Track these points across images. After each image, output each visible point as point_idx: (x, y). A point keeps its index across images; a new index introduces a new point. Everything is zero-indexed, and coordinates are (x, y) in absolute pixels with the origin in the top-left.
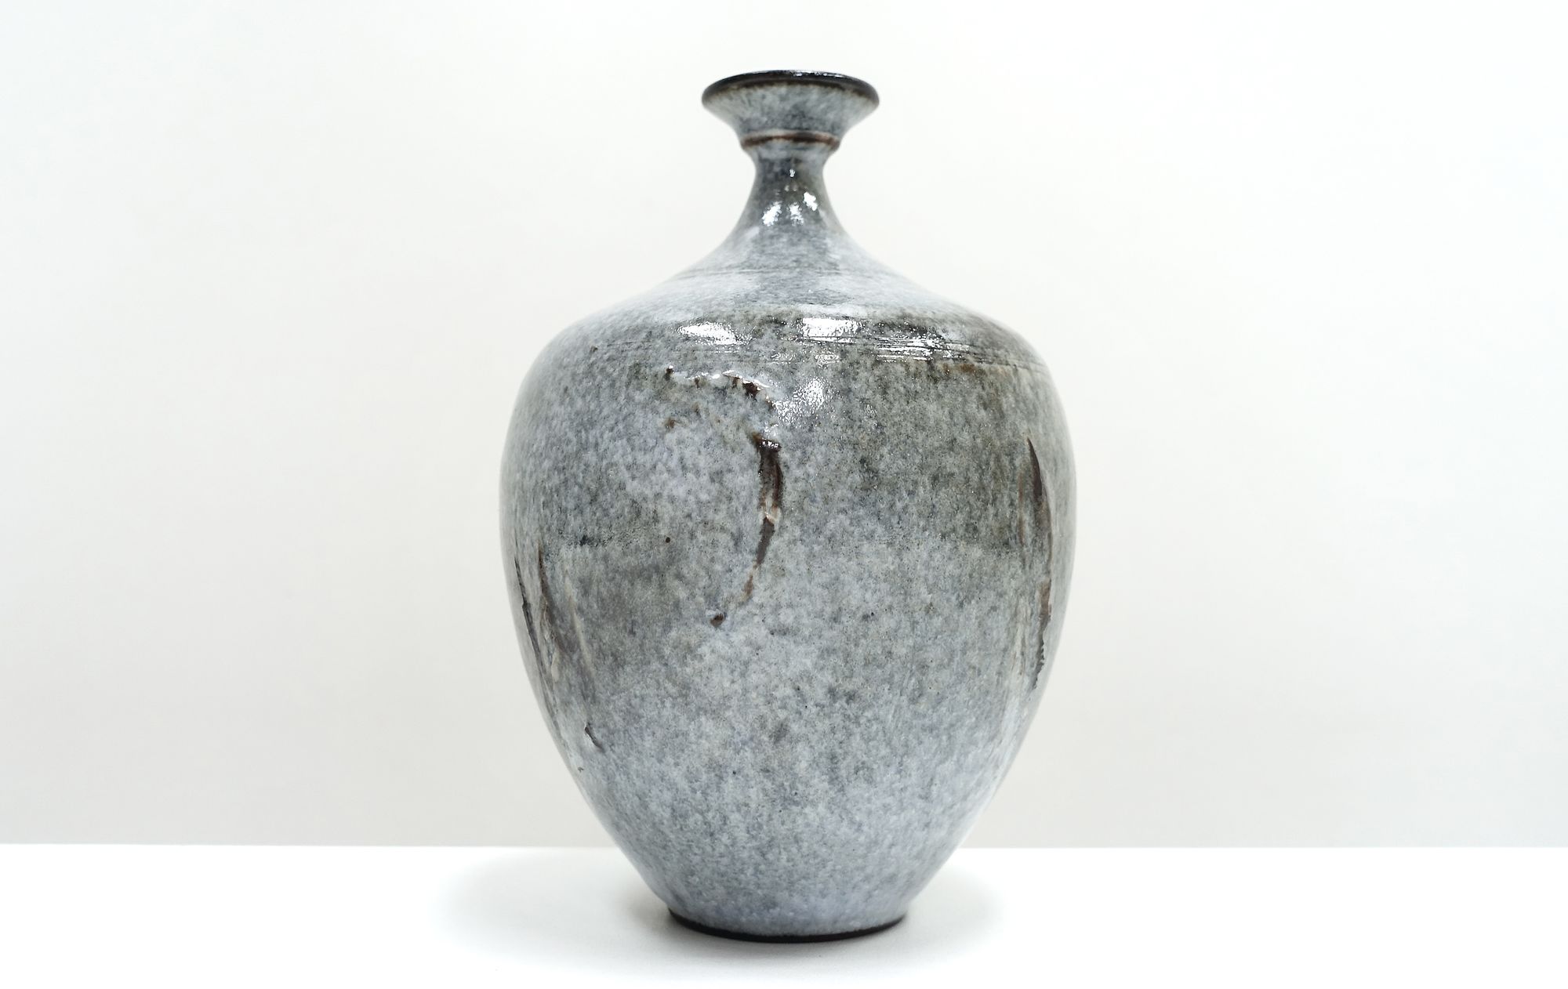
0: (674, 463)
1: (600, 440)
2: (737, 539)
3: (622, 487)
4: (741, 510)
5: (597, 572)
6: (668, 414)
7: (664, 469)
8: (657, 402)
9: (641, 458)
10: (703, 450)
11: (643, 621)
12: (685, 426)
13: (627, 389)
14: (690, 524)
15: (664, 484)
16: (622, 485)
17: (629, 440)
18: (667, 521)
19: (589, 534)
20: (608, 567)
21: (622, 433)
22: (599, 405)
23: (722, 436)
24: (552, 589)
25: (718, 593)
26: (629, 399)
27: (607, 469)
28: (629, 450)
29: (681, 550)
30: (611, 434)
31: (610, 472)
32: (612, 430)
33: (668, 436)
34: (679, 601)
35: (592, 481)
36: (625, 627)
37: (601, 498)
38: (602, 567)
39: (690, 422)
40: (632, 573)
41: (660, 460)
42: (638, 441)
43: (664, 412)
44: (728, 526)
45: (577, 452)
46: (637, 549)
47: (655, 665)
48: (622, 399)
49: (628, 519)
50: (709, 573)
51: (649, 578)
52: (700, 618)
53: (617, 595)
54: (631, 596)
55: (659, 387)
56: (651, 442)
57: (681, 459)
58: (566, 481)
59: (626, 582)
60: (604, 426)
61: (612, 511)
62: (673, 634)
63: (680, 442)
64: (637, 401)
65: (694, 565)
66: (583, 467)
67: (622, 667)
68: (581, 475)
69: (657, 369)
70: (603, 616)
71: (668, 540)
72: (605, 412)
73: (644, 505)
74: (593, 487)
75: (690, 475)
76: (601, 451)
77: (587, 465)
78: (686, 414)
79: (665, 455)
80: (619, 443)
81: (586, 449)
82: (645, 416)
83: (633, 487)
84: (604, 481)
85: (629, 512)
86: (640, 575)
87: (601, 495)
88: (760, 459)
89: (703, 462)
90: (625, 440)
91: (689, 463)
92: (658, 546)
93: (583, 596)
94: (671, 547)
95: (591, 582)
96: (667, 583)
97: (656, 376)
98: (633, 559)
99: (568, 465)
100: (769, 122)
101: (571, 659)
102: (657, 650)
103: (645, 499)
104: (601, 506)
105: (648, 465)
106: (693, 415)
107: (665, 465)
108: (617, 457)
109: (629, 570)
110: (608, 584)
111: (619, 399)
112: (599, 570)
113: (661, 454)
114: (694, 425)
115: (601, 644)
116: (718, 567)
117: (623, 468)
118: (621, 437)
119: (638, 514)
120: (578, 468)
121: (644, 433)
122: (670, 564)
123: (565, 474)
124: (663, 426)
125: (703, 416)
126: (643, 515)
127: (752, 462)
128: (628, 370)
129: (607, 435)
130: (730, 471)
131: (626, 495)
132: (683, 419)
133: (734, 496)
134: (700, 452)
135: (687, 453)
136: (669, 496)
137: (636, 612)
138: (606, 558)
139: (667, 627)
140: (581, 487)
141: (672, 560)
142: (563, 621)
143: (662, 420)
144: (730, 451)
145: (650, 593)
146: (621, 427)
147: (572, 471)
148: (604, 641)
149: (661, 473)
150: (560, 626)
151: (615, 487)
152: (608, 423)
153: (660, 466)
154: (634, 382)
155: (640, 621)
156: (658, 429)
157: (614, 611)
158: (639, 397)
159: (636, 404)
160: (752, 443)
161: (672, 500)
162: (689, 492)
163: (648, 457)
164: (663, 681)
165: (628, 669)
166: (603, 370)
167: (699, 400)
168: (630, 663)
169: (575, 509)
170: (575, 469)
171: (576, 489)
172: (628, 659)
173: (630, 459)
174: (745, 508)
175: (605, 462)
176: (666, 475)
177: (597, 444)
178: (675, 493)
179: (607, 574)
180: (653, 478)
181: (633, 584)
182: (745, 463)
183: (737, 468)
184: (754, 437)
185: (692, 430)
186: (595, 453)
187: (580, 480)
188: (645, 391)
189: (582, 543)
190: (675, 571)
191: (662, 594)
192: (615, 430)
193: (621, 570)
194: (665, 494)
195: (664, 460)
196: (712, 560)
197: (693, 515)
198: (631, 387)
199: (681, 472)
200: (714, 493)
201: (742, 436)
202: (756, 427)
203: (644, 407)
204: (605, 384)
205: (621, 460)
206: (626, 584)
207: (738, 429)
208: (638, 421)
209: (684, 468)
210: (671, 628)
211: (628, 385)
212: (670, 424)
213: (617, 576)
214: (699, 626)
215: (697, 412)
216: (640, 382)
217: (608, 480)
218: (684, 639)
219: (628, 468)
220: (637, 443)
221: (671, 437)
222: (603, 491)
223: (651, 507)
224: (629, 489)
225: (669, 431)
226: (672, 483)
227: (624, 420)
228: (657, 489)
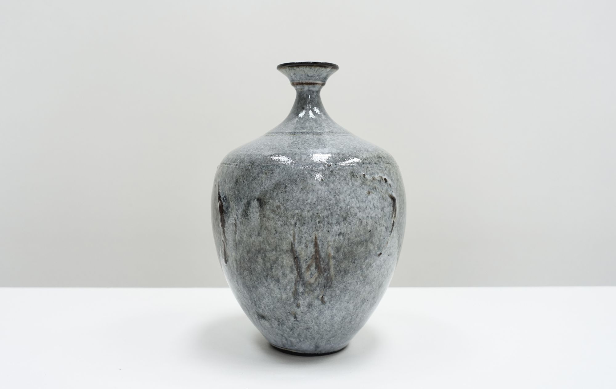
0: (372, 206)
1: (345, 199)
2: (386, 228)
3: (356, 215)
4: (387, 219)
5: (345, 244)
6: (368, 190)
7: (369, 208)
8: (363, 186)
9: (362, 205)
10: (379, 201)
11: (359, 258)
12: (373, 193)
13: (352, 181)
14: (376, 225)
15: (369, 213)
16: (356, 214)
17: (357, 198)
18: (370, 225)
19: (342, 231)
20: (349, 242)
21: (354, 197)
22: (342, 186)
23: (382, 196)
24: (321, 252)
25: (381, 246)
26: (353, 184)
27: (350, 209)
28: (357, 202)
29: (373, 234)
30: (349, 197)
31: (351, 210)
32: (349, 195)
33: (369, 197)
34: (370, 250)
35: (344, 213)
36: (352, 261)
37: (348, 219)
38: (347, 242)
39: (374, 192)
40: (358, 243)
41: (368, 205)
42: (360, 199)
43: (366, 189)
44: (385, 225)
45: (336, 203)
46: (361, 235)
47: (359, 272)
48: (350, 184)
49: (358, 225)
50: (379, 239)
51: (363, 244)
52: (375, 255)
53: (351, 251)
54: (356, 250)
55: (363, 180)
56: (364, 199)
57: (374, 204)
58: (331, 214)
59: (355, 246)
60: (346, 194)
61: (352, 223)
62: (367, 261)
63: (373, 199)
64: (356, 185)
65: (376, 238)
66: (339, 208)
67: (347, 274)
68: (339, 211)
69: (360, 174)
70: (344, 259)
71: (370, 231)
72: (345, 189)
73: (363, 220)
74: (345, 215)
75: (376, 209)
76: (347, 203)
77: (341, 208)
78: (373, 189)
79: (369, 203)
80: (353, 200)
81: (340, 202)
82: (361, 191)
83: (360, 215)
84: (349, 213)
85: (359, 223)
86: (360, 243)
87: (348, 218)
88: (393, 203)
89: (379, 205)
90: (355, 199)
91: (376, 205)
92: (367, 233)
93: (336, 253)
94: (371, 233)
95: (341, 247)
96: (368, 245)
97: (360, 176)
98: (359, 238)
99: (332, 208)
100: (319, 79)
101: (324, 274)
102: (361, 267)
103: (364, 218)
104: (348, 222)
105: (364, 207)
106: (375, 189)
107: (369, 206)
108: (353, 205)
109: (357, 242)
110: (348, 248)
111: (349, 184)
112: (345, 243)
113: (368, 203)
114: (375, 193)
115: (341, 268)
116: (382, 238)
117: (356, 208)
118: (354, 198)
119: (361, 223)
120: (337, 209)
121: (361, 196)
122: (370, 239)
123: (331, 211)
124: (367, 194)
125: (377, 189)
126: (363, 224)
127: (390, 204)
128: (349, 174)
129: (348, 197)
130: (385, 207)
131: (357, 217)
132: (372, 191)
133: (386, 215)
134: (378, 202)
135: (375, 202)
136: (371, 217)
137: (357, 256)
138: (349, 239)
139: (366, 259)
140: (339, 215)
141: (371, 237)
142: (324, 262)
143: (366, 192)
144: (385, 201)
145: (362, 249)
146: (353, 194)
147: (335, 210)
148: (342, 267)
149: (368, 209)
150: (322, 264)
151: (353, 215)
152: (347, 193)
153: (368, 207)
154: (353, 178)
155: (357, 258)
156: (366, 194)
157: (349, 256)
158: (356, 184)
159: (357, 186)
160: (390, 198)
161: (372, 218)
162: (376, 215)
163: (364, 204)
164: (360, 276)
165: (349, 275)
166: (338, 174)
167: (375, 184)
168: (350, 273)
169: (336, 223)
170: (336, 209)
171: (337, 216)
172: (350, 271)
173: (358, 205)
174: (388, 218)
175: (349, 207)
176: (370, 210)
177: (344, 201)
178: (372, 215)
179: (348, 244)
180: (366, 211)
181: (357, 247)
182: (388, 204)
183: (386, 206)
184: (390, 196)
185: (375, 195)
186: (344, 204)
187: (339, 213)
188: (358, 182)
189: (339, 235)
190: (371, 241)
191: (366, 249)
192: (351, 195)
193: (354, 242)
194: (370, 216)
195: (369, 205)
196: (380, 236)
197: (377, 222)
198: (353, 180)
199: (374, 209)
200: (382, 215)
201: (387, 195)
202: (390, 193)
203: (359, 187)
204: (342, 179)
205: (355, 206)
206: (355, 247)
207: (386, 193)
208: (358, 192)
209: (374, 207)
210: (367, 259)
211: (351, 180)
212: (369, 193)
213: (352, 245)
214: (375, 257)
215: (375, 188)
216: (355, 178)
217: (351, 213)
218: (370, 262)
219: (358, 208)
220: (360, 200)
221: (370, 197)
222: (348, 216)
223: (365, 221)
224: (358, 215)
225: (369, 195)
226: (372, 212)
227: (353, 192)
228: (367, 214)
